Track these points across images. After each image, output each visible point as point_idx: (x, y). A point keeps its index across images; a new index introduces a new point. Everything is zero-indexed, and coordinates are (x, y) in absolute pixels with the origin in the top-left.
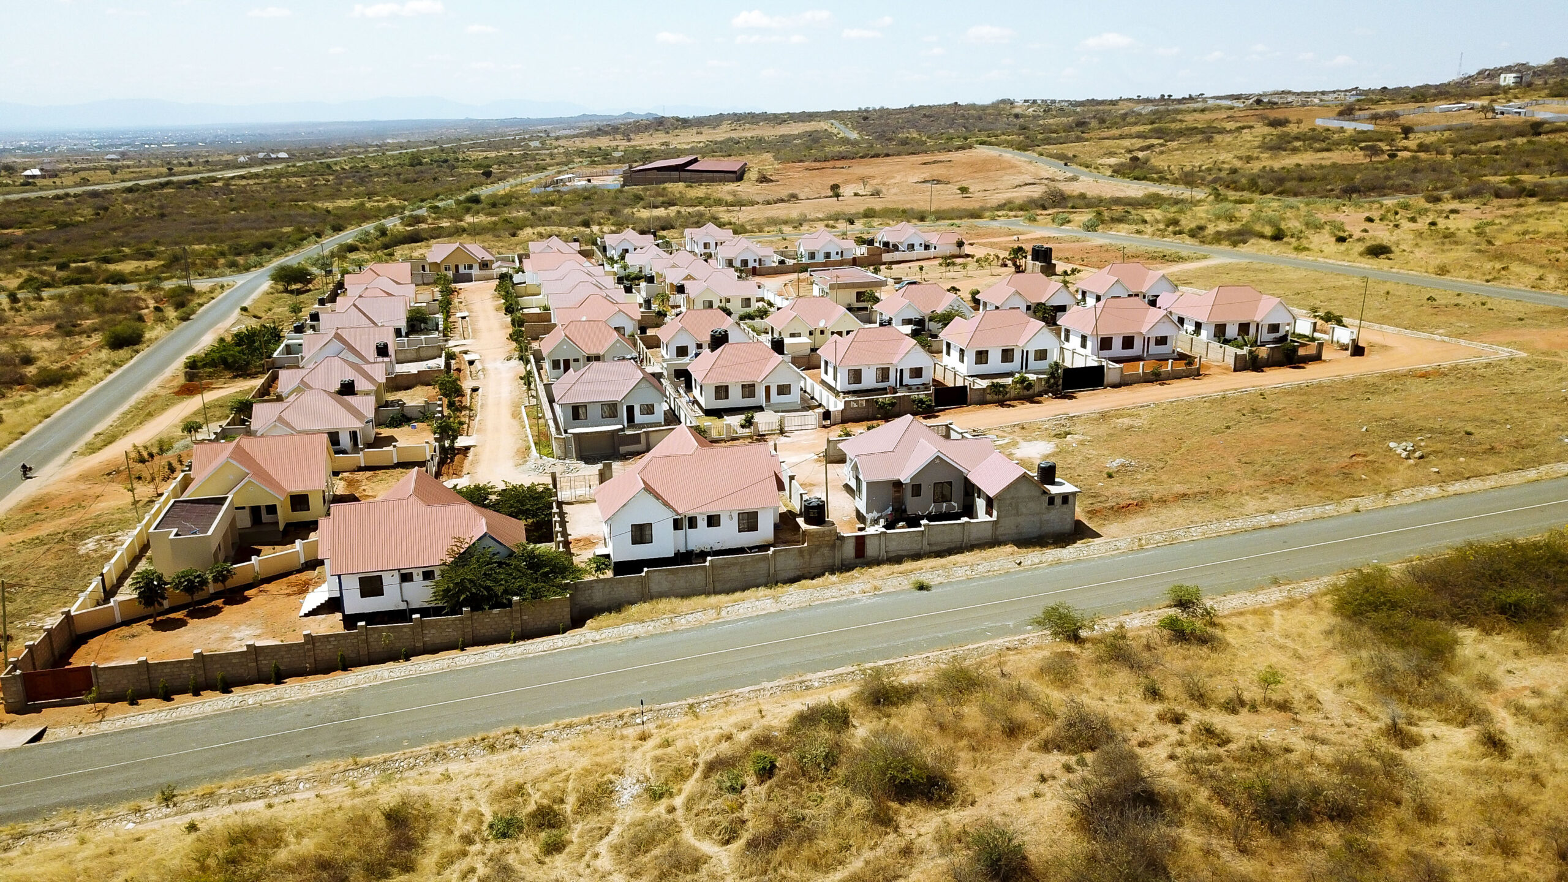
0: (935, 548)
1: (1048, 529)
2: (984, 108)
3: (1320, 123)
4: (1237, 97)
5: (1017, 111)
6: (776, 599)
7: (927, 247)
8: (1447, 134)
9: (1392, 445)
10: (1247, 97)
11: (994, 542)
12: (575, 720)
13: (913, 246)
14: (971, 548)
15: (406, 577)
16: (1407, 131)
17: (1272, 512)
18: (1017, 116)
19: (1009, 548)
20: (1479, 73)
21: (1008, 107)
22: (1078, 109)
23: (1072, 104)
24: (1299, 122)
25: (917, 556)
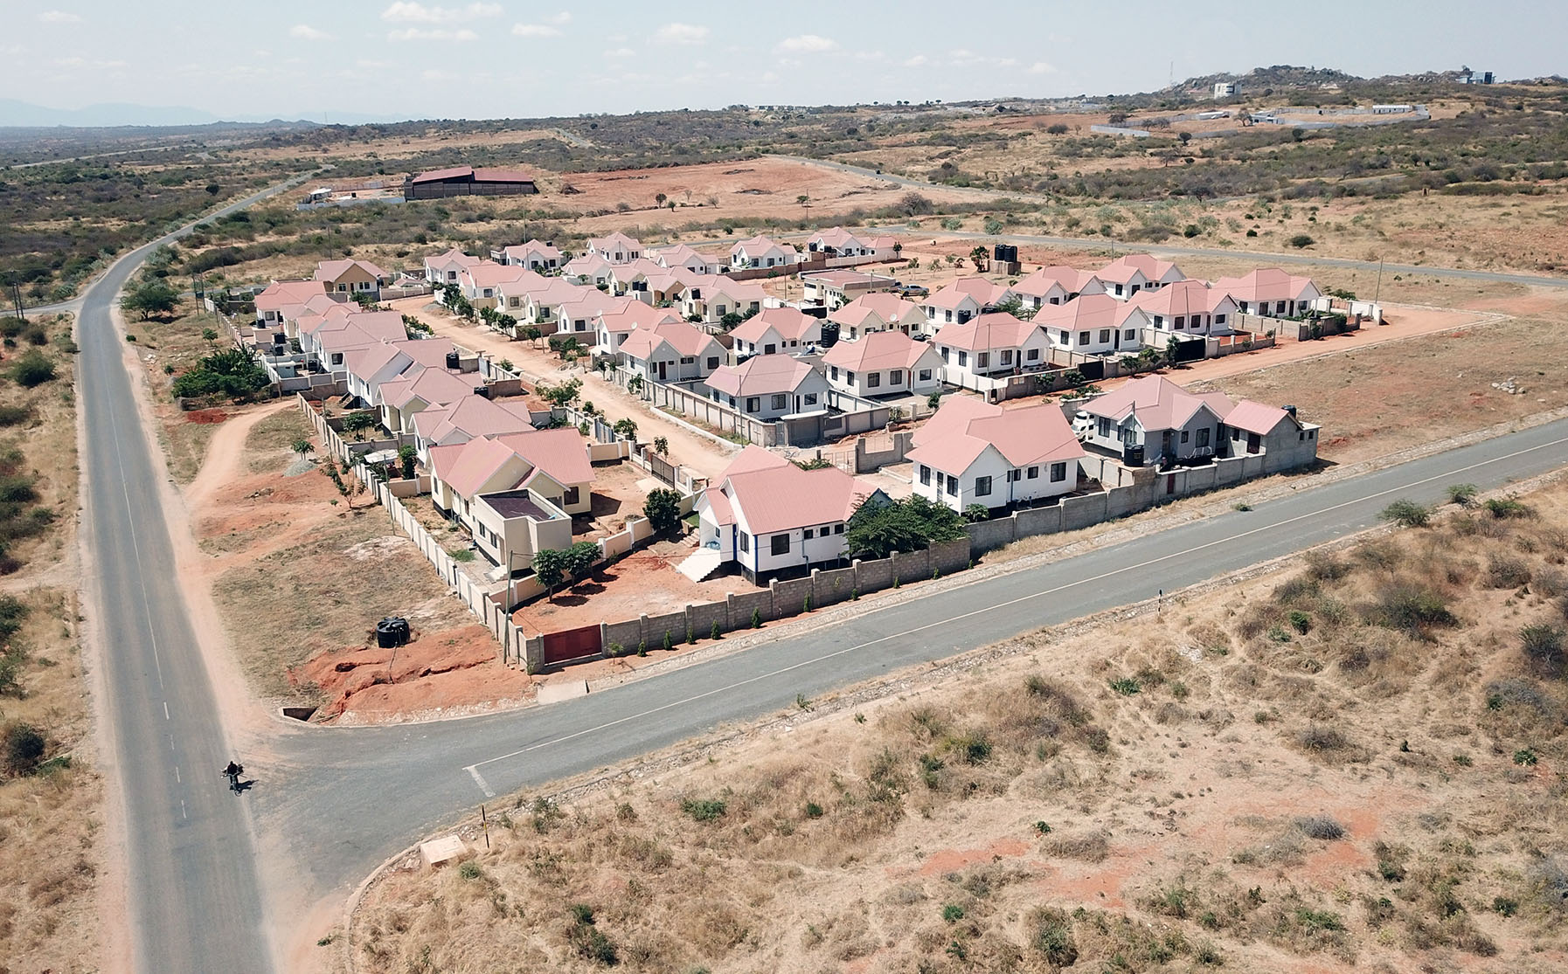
0: (1223, 482)
1: (1299, 461)
2: (718, 114)
3: (1095, 129)
4: (975, 105)
5: (754, 118)
6: (1130, 528)
7: (863, 252)
8: (1219, 140)
9: (1494, 385)
10: (987, 104)
11: (1264, 474)
12: (1082, 619)
13: (850, 250)
14: (1250, 479)
15: (808, 535)
16: (1185, 137)
17: (1450, 438)
18: (757, 123)
19: (1278, 478)
20: (1187, 83)
21: (744, 113)
22: (818, 116)
23: (809, 110)
24: (1079, 128)
25: (1214, 489)
